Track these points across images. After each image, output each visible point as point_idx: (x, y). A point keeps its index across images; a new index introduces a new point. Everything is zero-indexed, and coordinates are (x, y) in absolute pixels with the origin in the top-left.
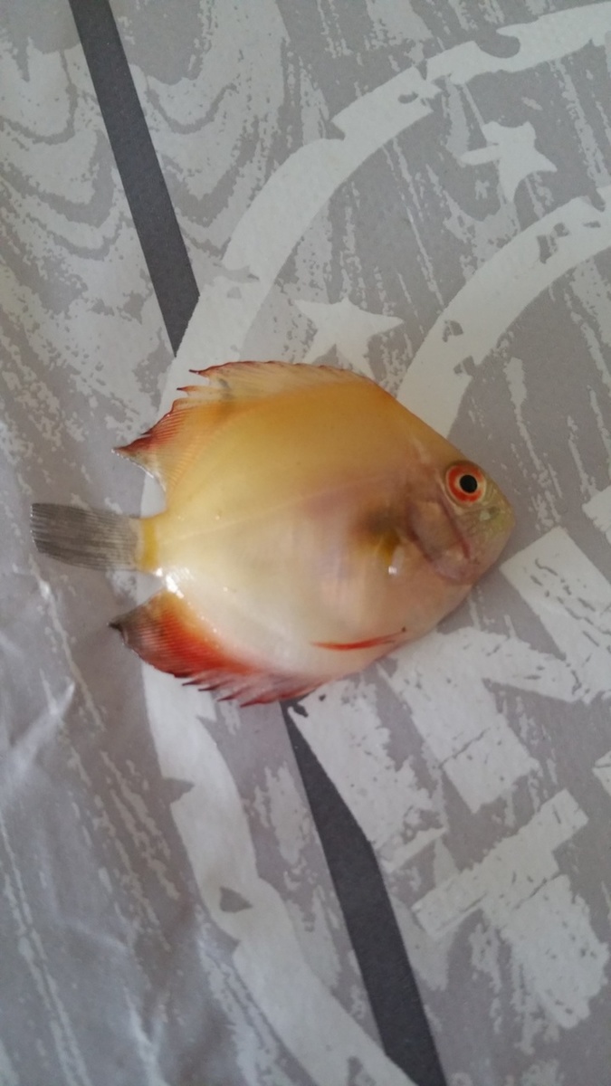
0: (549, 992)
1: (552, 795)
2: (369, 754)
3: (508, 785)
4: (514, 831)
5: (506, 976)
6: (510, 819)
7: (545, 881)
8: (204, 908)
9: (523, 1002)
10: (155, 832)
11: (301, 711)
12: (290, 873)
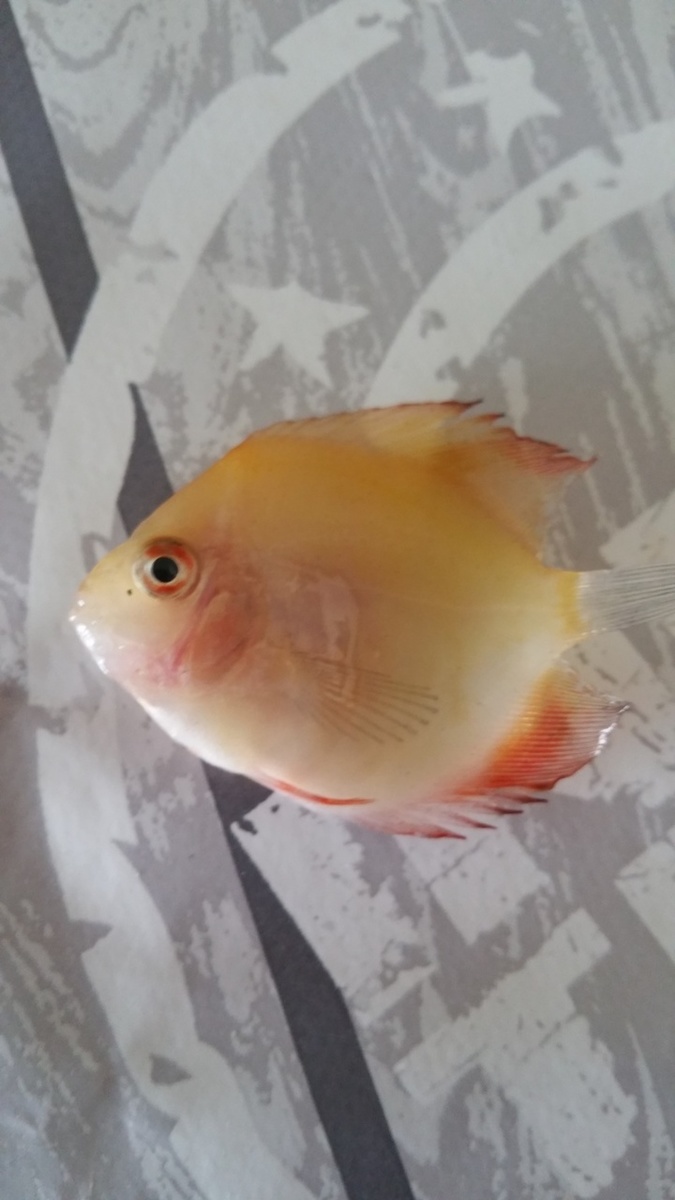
0: (564, 1158)
1: (565, 917)
2: (336, 876)
3: (512, 907)
4: (518, 965)
5: (511, 1142)
6: (515, 949)
7: (558, 1026)
8: (131, 1081)
9: (533, 1171)
10: (64, 990)
11: (248, 827)
12: (238, 1033)
